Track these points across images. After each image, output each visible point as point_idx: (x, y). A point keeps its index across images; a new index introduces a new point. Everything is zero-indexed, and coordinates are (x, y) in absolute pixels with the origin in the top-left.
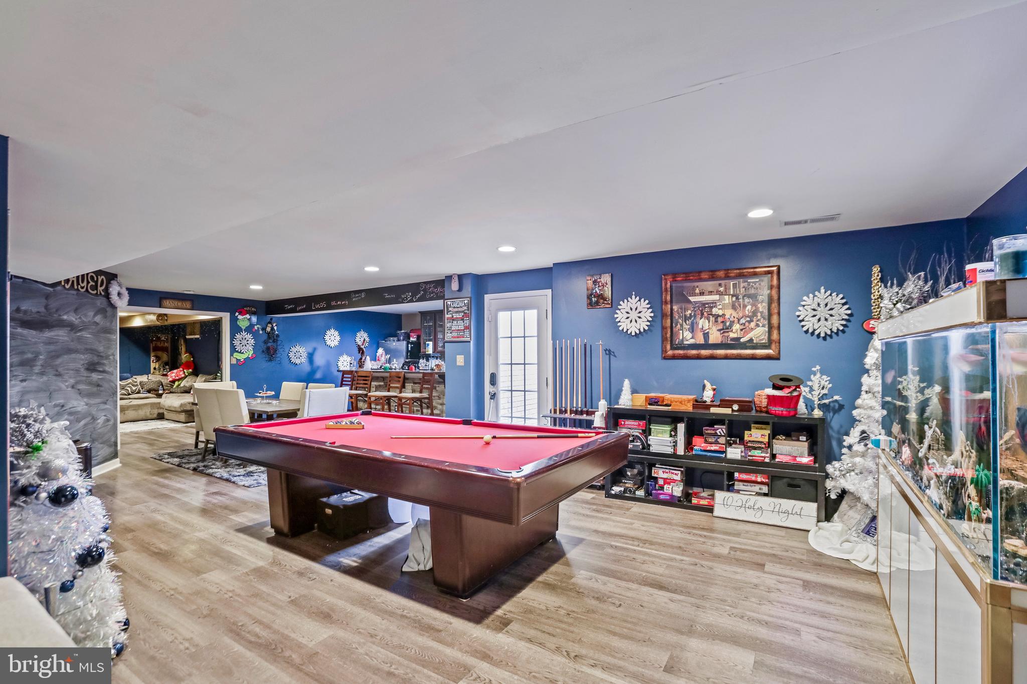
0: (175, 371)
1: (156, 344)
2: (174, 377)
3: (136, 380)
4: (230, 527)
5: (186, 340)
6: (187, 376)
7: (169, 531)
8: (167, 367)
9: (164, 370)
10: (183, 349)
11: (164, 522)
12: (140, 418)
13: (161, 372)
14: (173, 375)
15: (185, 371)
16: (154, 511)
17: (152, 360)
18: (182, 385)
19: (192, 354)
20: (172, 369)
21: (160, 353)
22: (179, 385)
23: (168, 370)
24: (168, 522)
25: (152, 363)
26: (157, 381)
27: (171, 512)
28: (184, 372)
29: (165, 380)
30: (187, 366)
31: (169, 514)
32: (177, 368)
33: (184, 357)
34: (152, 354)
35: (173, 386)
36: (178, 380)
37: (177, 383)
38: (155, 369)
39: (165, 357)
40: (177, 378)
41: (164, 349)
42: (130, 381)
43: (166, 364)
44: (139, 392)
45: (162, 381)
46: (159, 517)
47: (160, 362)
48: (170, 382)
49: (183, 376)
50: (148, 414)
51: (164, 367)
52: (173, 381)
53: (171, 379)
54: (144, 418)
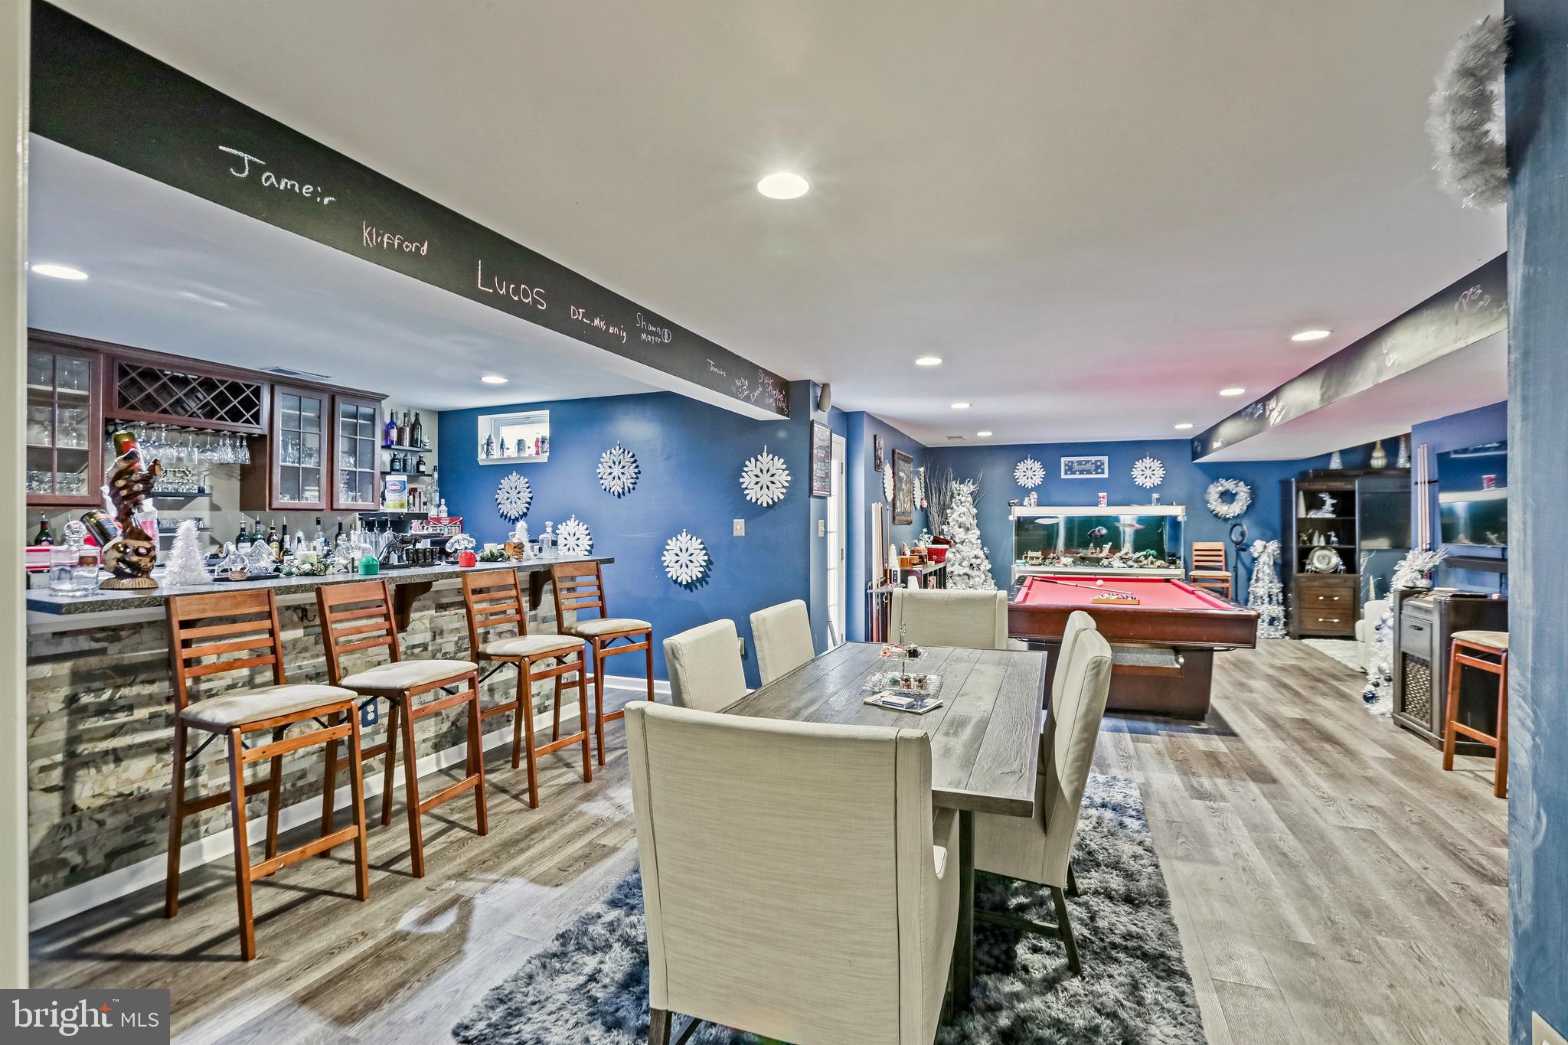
4: (1241, 741)
7: (1315, 761)
11: (1319, 774)
16: (1329, 800)
24: (1312, 773)
27: (1303, 789)
31: (1307, 785)
46: (1326, 786)
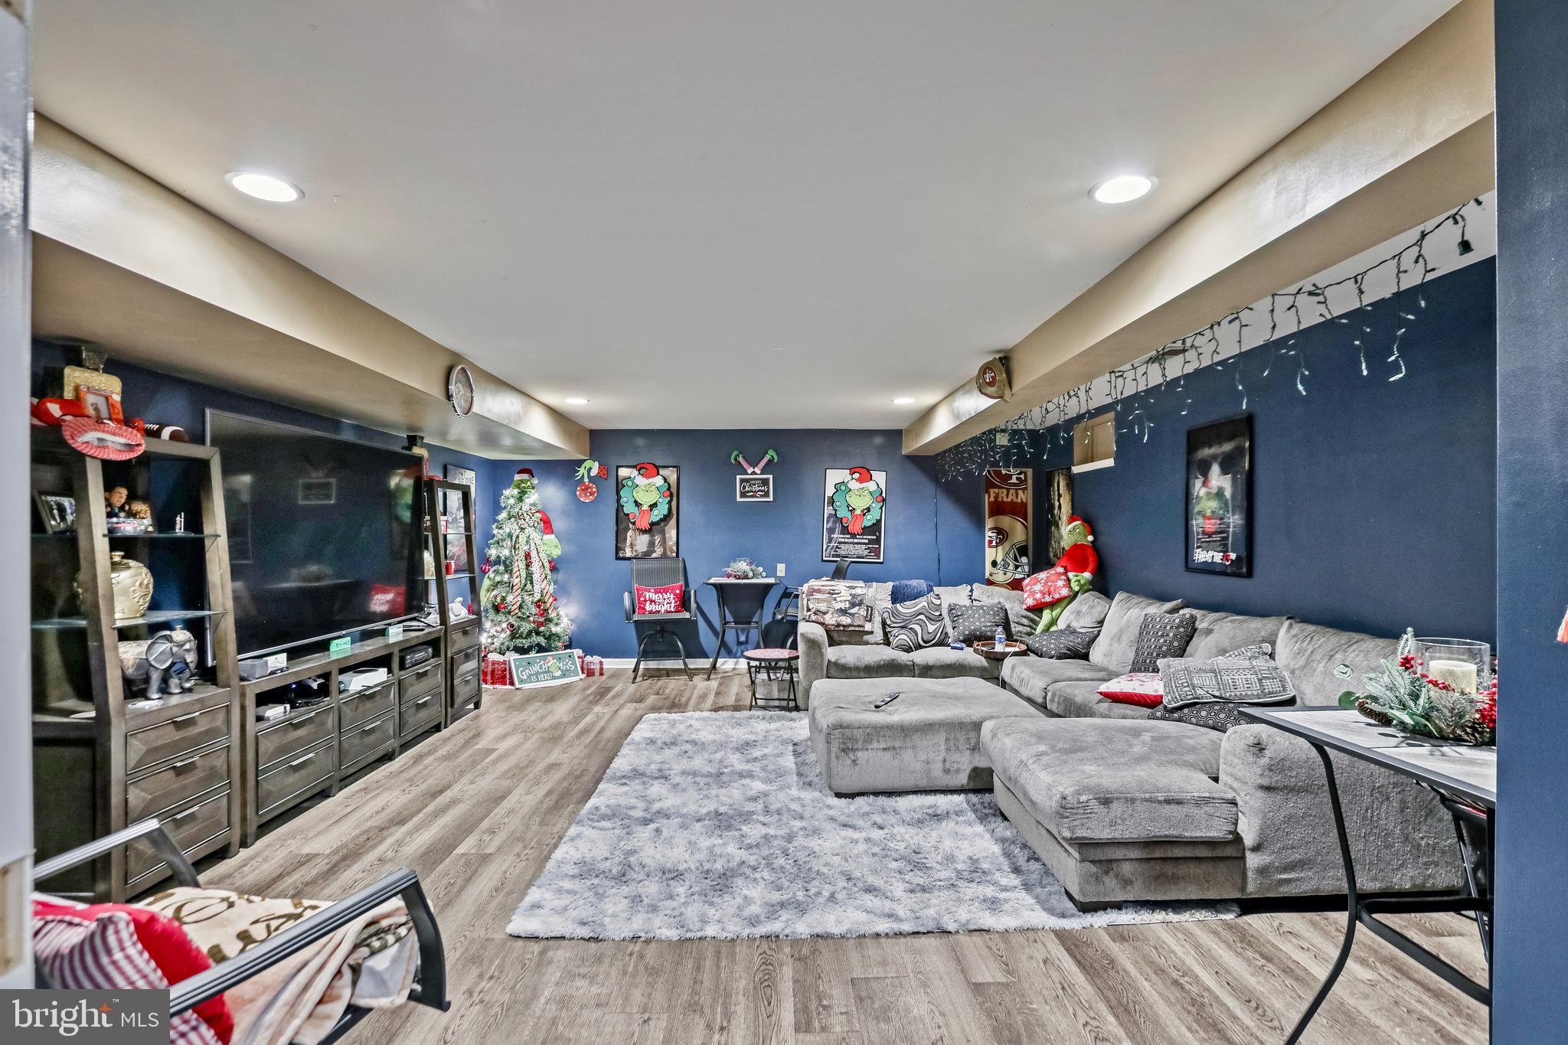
0: (1043, 575)
1: (996, 497)
2: (1038, 596)
3: (937, 602)
5: (1072, 481)
6: (1077, 593)
8: (1024, 560)
9: (1017, 567)
10: (1064, 506)
12: (910, 782)
13: (1009, 575)
14: (1038, 587)
15: (1071, 575)
17: (987, 539)
18: (1061, 625)
19: (1091, 525)
20: (1036, 568)
21: (1006, 521)
22: (1054, 622)
23: (1026, 568)
25: (987, 549)
26: (991, 608)
28: (1069, 580)
29: (1016, 605)
30: (1076, 558)
32: (1051, 565)
33: (1069, 533)
34: (989, 523)
35: (1036, 623)
36: (1052, 605)
37: (1047, 615)
38: (994, 564)
39: (1019, 532)
40: (1048, 599)
41: (1016, 510)
42: (922, 603)
43: (1023, 551)
44: (942, 643)
45: (1008, 606)
47: (1007, 545)
48: (1028, 609)
49: (1065, 592)
50: (937, 769)
51: (1016, 560)
52: (1037, 609)
53: (1030, 602)
54: (923, 784)
